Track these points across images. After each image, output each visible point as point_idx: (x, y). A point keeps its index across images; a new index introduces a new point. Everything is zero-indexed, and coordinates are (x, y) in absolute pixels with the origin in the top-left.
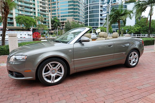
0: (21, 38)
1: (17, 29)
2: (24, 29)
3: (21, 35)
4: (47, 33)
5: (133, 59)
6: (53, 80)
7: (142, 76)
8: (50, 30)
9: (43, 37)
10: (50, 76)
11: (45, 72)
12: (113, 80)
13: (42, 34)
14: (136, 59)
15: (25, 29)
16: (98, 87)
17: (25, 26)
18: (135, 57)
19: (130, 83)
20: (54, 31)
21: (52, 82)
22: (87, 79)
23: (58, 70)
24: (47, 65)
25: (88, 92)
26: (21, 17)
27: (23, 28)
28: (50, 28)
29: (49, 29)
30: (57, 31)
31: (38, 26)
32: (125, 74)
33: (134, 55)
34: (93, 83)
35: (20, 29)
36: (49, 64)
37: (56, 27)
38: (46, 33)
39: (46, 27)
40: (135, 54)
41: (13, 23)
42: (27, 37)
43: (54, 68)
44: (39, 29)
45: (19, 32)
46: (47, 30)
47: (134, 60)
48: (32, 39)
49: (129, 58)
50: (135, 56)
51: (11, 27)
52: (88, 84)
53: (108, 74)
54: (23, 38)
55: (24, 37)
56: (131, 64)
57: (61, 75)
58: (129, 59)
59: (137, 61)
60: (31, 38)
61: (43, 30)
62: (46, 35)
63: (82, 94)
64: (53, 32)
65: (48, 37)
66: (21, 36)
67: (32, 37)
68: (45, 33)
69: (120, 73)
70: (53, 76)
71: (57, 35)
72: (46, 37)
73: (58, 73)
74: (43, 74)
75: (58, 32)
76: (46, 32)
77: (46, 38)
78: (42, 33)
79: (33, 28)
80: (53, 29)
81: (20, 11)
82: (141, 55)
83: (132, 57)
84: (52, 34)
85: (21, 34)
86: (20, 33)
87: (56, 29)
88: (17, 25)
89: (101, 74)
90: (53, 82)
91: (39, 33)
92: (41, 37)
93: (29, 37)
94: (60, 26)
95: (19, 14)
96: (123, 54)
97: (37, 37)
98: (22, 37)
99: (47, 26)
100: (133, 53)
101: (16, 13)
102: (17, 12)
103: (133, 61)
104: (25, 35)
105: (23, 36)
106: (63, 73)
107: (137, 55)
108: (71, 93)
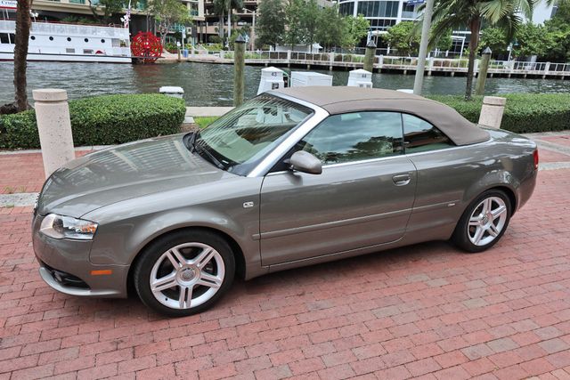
0: (85, 51)
1: (70, 14)
2: (99, 14)
3: (86, 40)
4: (188, 36)
5: (484, 224)
6: (186, 300)
7: (502, 298)
8: (198, 23)
9: (174, 51)
10: (178, 288)
11: (158, 277)
12: (392, 310)
13: (167, 40)
14: (496, 222)
15: (103, 14)
16: (334, 334)
17: (103, 4)
18: (495, 217)
19: (449, 329)
20: (216, 29)
21: (182, 305)
22: (303, 294)
23: (205, 270)
24: (168, 254)
25: (298, 354)
27: (93, 10)
28: (201, 16)
29: (195, 18)
30: (229, 28)
31: (152, 7)
32: (444, 282)
33: (492, 209)
34: (321, 315)
35: (84, 16)
36: (175, 250)
37: (226, 13)
38: (184, 36)
39: (182, 11)
40: (495, 206)
42: (109, 49)
43: (190, 262)
44: (158, 17)
45: (79, 27)
46: (187, 24)
47: (487, 227)
48: (130, 60)
49: (472, 219)
50: (493, 212)
51: (46, 3)
52: (302, 318)
53: (382, 276)
54: (94, 53)
55: (99, 52)
56: (473, 240)
57: (214, 282)
58: (470, 224)
59: (499, 228)
60: (124, 56)
61: (173, 21)
62: (186, 42)
63: (276, 362)
64: (210, 30)
65: (190, 53)
66: (87, 46)
67: (128, 51)
68: (178, 36)
69: (424, 277)
70: (187, 289)
71: (227, 46)
72: (185, 55)
73: (202, 279)
74: (154, 281)
75: (232, 32)
76: (184, 31)
77: (182, 58)
78: (169, 34)
79: (135, 11)
80: (210, 21)
82: (521, 206)
83: (481, 215)
84: (206, 39)
85: (86, 36)
86: (84, 32)
87: (226, 21)
89: (356, 277)
90: (185, 307)
91: (158, 34)
92: (164, 50)
93: (119, 51)
94: (240, 10)
96: (447, 206)
97: (147, 51)
98: (90, 51)
99: (189, 7)
100: (487, 202)
103: (486, 231)
104: (103, 41)
105: (94, 45)
106: (220, 277)
107: (502, 207)
108: (239, 355)
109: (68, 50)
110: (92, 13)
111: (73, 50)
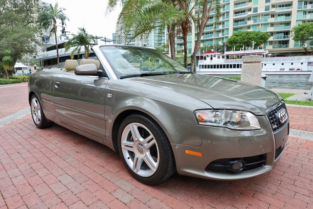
0: (290, 70)
1: (293, 53)
2: (309, 51)
3: (292, 64)
15: (311, 50)
26: (304, 27)
27: (305, 49)
35: (300, 53)
41: (289, 40)
42: (305, 67)
45: (296, 57)
51: (282, 49)
54: (295, 70)
55: (298, 69)
66: (292, 67)
81: (310, 12)
85: (293, 62)
86: (292, 60)
88: (295, 45)
93: (311, 68)
95: (304, 21)
98: (293, 69)
101: (297, 21)
102: (302, 17)
104: (302, 64)
105: (296, 66)
109: (281, 69)
110: (304, 51)
111: (284, 69)
